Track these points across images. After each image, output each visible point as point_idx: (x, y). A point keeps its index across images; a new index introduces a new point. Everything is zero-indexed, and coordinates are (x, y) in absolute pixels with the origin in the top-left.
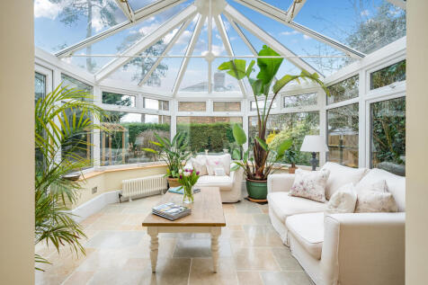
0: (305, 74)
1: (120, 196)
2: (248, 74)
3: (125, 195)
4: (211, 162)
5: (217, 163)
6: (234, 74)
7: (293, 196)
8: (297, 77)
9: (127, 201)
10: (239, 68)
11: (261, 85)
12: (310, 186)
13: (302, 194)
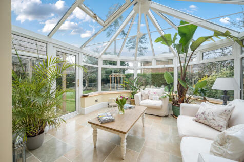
0: (217, 34)
1: (108, 104)
2: (174, 42)
3: (110, 104)
4: (151, 92)
5: (155, 93)
6: (165, 43)
7: (196, 121)
8: (210, 37)
9: (112, 107)
10: (167, 39)
11: (181, 47)
12: (211, 117)
13: (203, 121)
